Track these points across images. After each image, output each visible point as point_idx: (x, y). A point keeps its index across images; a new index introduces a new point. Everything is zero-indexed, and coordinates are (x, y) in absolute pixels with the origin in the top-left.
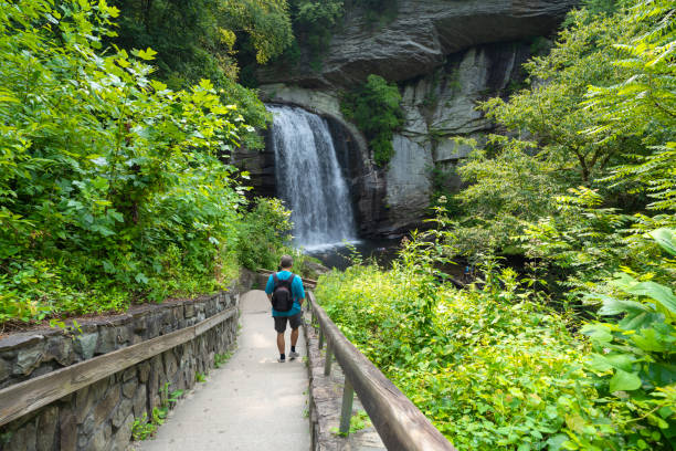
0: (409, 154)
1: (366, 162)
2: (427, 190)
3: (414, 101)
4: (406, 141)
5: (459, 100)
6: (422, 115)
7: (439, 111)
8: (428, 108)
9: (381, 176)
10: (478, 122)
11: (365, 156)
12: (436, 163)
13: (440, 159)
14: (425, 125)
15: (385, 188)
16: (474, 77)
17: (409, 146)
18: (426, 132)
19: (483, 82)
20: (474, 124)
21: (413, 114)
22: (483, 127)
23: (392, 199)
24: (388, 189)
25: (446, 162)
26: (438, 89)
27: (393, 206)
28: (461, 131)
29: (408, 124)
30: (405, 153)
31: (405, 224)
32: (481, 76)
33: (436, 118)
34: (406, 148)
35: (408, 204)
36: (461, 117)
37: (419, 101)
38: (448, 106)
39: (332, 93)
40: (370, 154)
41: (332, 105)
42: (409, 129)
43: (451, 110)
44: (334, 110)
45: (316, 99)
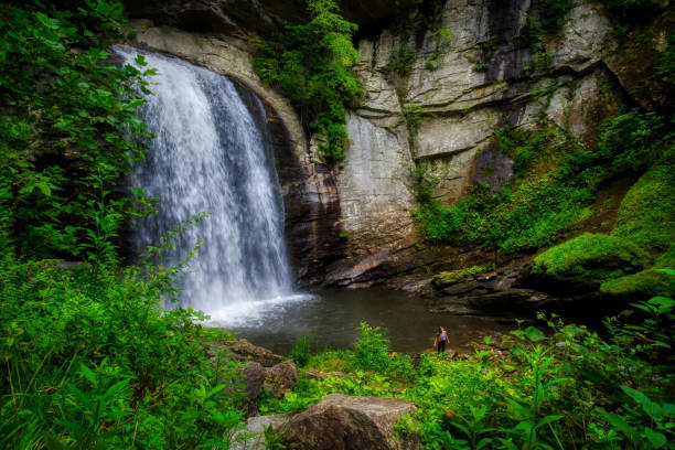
0: (373, 145)
1: (303, 158)
2: (408, 206)
3: (374, 63)
4: (366, 125)
5: (449, 58)
6: (390, 83)
7: (416, 77)
8: (397, 72)
9: (330, 182)
10: (480, 92)
11: (300, 148)
12: (417, 162)
13: (423, 154)
14: (396, 98)
15: (338, 202)
16: (468, 21)
17: (371, 133)
18: (399, 109)
19: (484, 27)
20: (474, 95)
21: (375, 83)
22: (489, 99)
23: (351, 220)
24: (343, 204)
25: (432, 159)
26: (411, 44)
27: (353, 233)
28: (454, 107)
29: (368, 97)
30: (368, 146)
31: (375, 264)
32: (479, 19)
33: (412, 88)
34: (367, 137)
35: (377, 230)
36: (454, 84)
37: (382, 63)
38: (430, 68)
39: (238, 43)
40: (309, 146)
41: (240, 61)
42: (370, 104)
43: (436, 74)
44: (244, 70)
45: (211, 50)
